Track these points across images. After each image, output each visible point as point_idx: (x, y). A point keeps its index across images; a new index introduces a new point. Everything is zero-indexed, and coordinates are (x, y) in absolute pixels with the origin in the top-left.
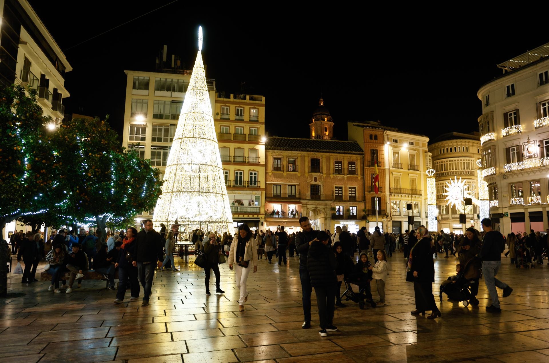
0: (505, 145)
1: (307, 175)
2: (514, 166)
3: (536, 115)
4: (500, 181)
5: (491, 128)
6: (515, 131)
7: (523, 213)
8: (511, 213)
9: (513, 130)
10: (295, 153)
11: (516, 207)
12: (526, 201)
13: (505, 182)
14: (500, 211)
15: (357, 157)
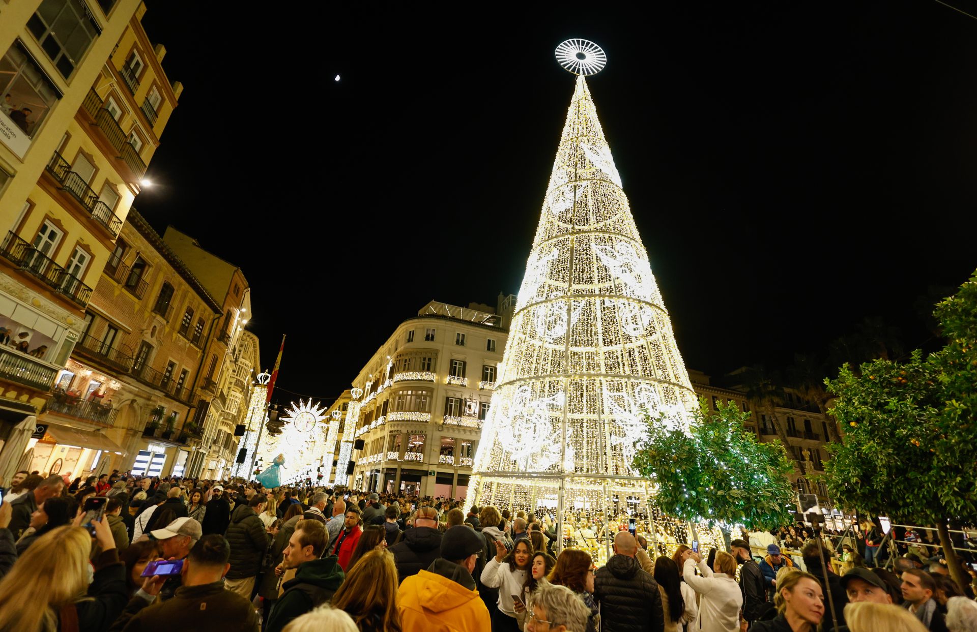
0: (447, 393)
1: (147, 314)
2: (452, 421)
3: (481, 375)
4: (433, 431)
5: (432, 368)
6: (459, 382)
7: (452, 475)
8: (438, 473)
9: (456, 381)
10: (151, 252)
11: (446, 466)
12: (457, 462)
13: (437, 434)
14: (425, 468)
15: (210, 315)
